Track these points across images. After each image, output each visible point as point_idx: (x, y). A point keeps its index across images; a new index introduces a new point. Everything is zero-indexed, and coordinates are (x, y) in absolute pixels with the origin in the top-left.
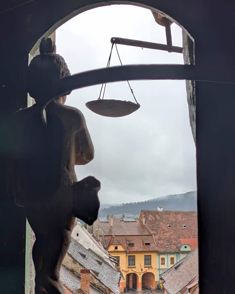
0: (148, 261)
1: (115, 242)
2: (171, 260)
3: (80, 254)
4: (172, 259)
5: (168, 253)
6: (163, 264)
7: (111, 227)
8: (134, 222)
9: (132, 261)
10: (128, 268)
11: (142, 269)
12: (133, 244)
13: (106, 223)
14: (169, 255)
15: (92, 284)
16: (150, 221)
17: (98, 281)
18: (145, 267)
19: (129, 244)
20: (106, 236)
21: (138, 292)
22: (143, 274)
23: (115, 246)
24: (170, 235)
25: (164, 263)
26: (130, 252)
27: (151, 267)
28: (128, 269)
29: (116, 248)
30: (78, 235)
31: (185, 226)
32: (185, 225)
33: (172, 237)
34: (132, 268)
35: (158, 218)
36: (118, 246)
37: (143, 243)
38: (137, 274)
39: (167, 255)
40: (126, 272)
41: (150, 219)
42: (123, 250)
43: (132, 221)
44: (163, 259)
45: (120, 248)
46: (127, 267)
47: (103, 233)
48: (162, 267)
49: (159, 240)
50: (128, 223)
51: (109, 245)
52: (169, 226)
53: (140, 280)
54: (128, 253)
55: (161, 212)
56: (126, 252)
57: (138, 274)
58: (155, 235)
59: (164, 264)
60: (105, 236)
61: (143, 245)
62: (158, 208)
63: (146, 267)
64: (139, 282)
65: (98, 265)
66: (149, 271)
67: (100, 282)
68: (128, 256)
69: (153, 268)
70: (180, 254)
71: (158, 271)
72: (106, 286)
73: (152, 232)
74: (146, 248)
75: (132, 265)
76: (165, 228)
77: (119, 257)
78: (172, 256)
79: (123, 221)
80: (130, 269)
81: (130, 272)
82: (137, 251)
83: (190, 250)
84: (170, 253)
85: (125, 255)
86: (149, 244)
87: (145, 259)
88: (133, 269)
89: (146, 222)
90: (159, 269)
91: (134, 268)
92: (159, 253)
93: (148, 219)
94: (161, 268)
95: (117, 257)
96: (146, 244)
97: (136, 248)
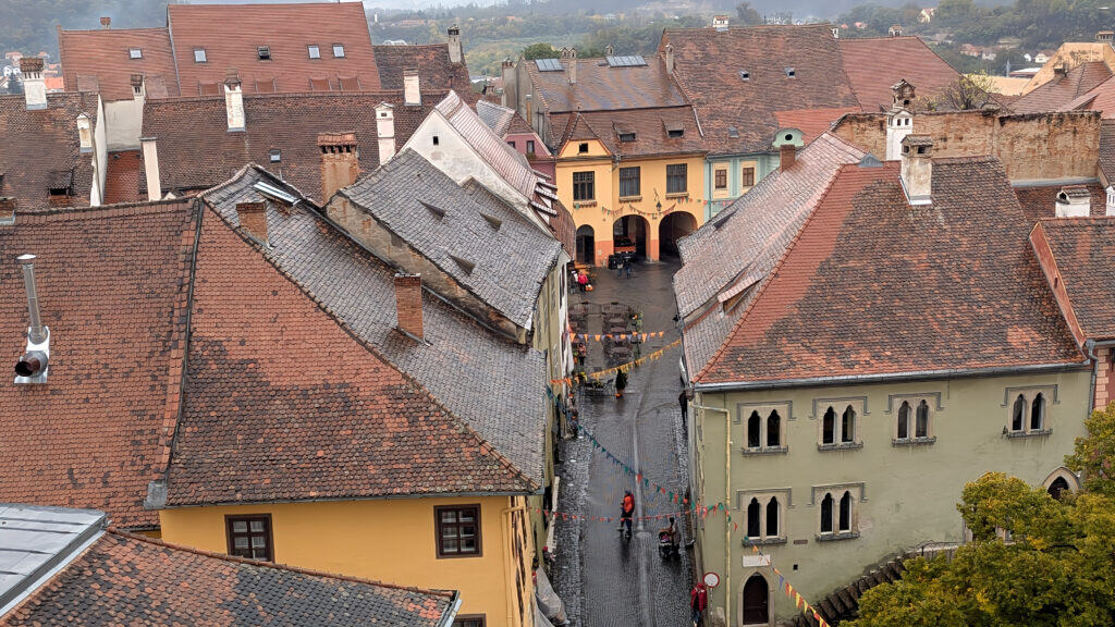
0: (677, 179)
1: (580, 130)
2: (744, 174)
3: (429, 208)
4: (749, 173)
5: (736, 156)
6: (721, 186)
7: (571, 85)
8: (640, 66)
9: (630, 182)
10: (621, 202)
11: (659, 205)
12: (634, 135)
13: (557, 75)
14: (741, 160)
15: (449, 300)
16: (689, 62)
17: (465, 291)
18: (668, 199)
19: (621, 136)
20: (556, 113)
21: (649, 266)
22: (663, 216)
23: (581, 143)
24: (746, 102)
25: (723, 184)
26: (624, 159)
27: (686, 197)
28: (620, 206)
29: (584, 148)
30: (436, 141)
31: (792, 74)
32: (792, 70)
33: (752, 107)
34: (632, 201)
35: (713, 50)
36: (588, 142)
37: (664, 130)
38: (646, 217)
39: (735, 162)
40: (612, 213)
41: (687, 56)
42: (604, 154)
43: (635, 63)
44: (721, 175)
45: (595, 149)
46: (618, 201)
47: (546, 107)
48: (719, 194)
49: (712, 117)
50: (622, 71)
51: (562, 140)
52: (746, 76)
53: (654, 235)
54: (620, 162)
55: (723, 33)
56: (611, 159)
57: (649, 219)
58: (700, 104)
59: (725, 186)
60: (551, 113)
61: (664, 137)
62: (715, 20)
63: (672, 198)
64: (652, 238)
65: (488, 232)
66: (680, 207)
67: (472, 293)
68: (617, 170)
69: (691, 200)
70: (773, 158)
71: (707, 206)
72: (487, 305)
73: (692, 96)
74: (672, 144)
75: (632, 194)
76: (731, 82)
77: (591, 174)
78: (749, 164)
79: (608, 64)
80: (626, 205)
81: (627, 212)
82: (647, 155)
83: (801, 144)
84: (744, 156)
85: (610, 168)
86: (680, 133)
87: (668, 177)
88: (634, 205)
89: (674, 64)
90: (710, 203)
91: (636, 201)
92: (708, 157)
93: (682, 57)
94: (714, 198)
95: (588, 173)
96: (671, 132)
97: (643, 146)
